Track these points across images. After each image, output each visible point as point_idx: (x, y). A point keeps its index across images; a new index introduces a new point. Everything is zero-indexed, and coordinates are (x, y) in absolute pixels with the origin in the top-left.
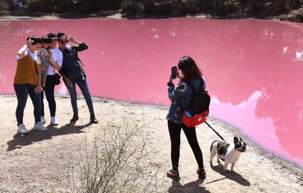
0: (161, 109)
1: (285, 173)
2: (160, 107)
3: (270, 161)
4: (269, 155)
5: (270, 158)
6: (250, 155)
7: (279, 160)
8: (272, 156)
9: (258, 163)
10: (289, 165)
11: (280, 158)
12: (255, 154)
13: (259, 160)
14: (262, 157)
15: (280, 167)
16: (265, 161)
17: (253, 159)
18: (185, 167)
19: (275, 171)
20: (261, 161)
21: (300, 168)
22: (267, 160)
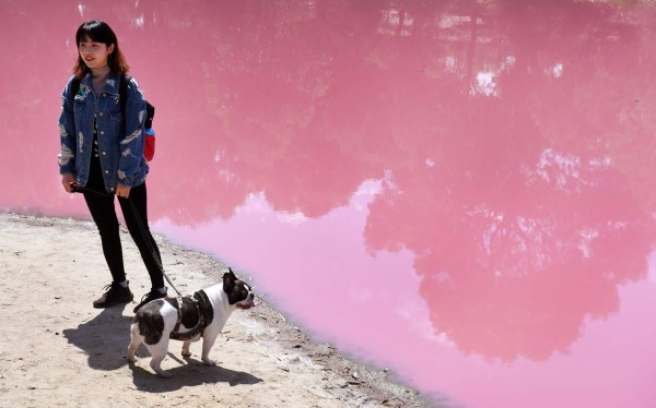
0: (32, 224)
1: (351, 400)
2: (32, 218)
3: (317, 367)
4: (317, 350)
5: (319, 358)
6: (263, 350)
7: (346, 363)
8: (325, 350)
9: (279, 372)
10: (370, 377)
11: (348, 356)
12: (277, 346)
13: (283, 364)
14: (296, 354)
15: (342, 382)
16: (301, 366)
17: (266, 360)
18: (50, 393)
19: (322, 393)
20: (290, 367)
21: (399, 384)
22: (309, 362)
